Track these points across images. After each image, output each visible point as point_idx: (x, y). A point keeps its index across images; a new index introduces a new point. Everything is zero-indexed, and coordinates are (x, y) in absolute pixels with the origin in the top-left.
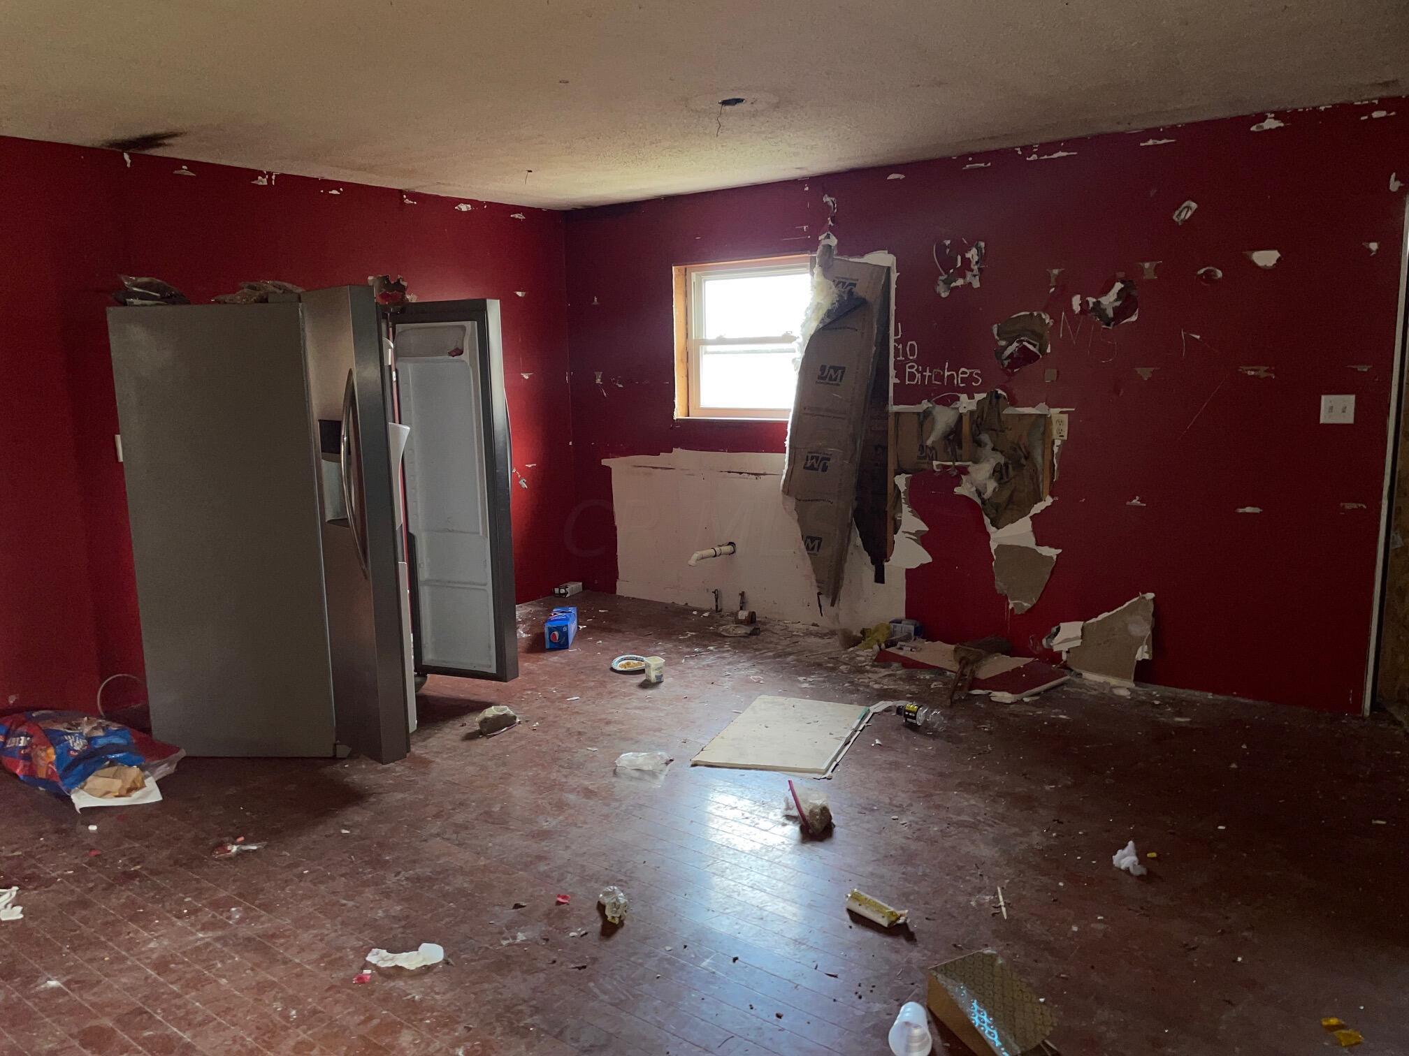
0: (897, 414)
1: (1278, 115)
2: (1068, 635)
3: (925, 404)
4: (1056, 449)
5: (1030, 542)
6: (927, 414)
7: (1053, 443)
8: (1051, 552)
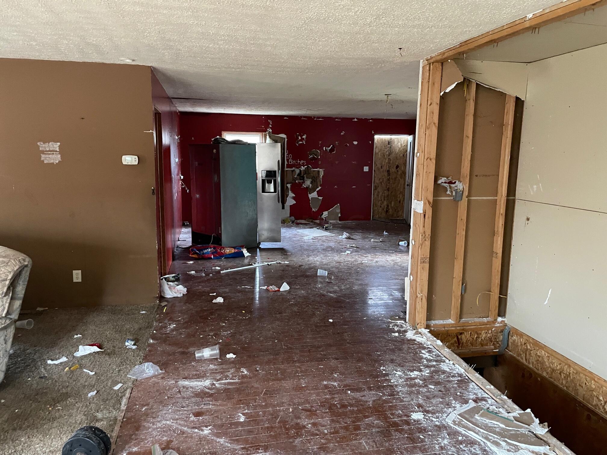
0: (287, 170)
1: (357, 119)
2: (325, 214)
3: (293, 169)
4: (321, 177)
5: (317, 196)
6: (294, 170)
7: (320, 176)
8: (321, 198)
